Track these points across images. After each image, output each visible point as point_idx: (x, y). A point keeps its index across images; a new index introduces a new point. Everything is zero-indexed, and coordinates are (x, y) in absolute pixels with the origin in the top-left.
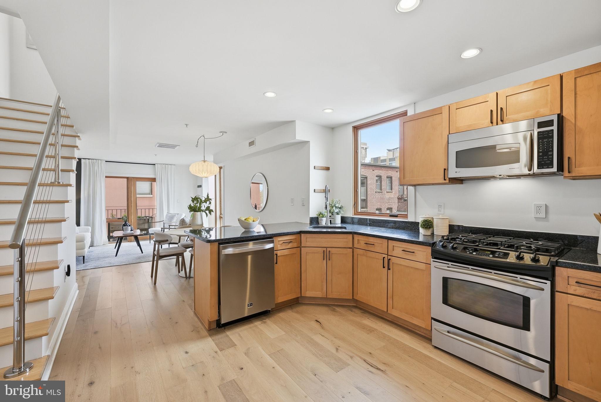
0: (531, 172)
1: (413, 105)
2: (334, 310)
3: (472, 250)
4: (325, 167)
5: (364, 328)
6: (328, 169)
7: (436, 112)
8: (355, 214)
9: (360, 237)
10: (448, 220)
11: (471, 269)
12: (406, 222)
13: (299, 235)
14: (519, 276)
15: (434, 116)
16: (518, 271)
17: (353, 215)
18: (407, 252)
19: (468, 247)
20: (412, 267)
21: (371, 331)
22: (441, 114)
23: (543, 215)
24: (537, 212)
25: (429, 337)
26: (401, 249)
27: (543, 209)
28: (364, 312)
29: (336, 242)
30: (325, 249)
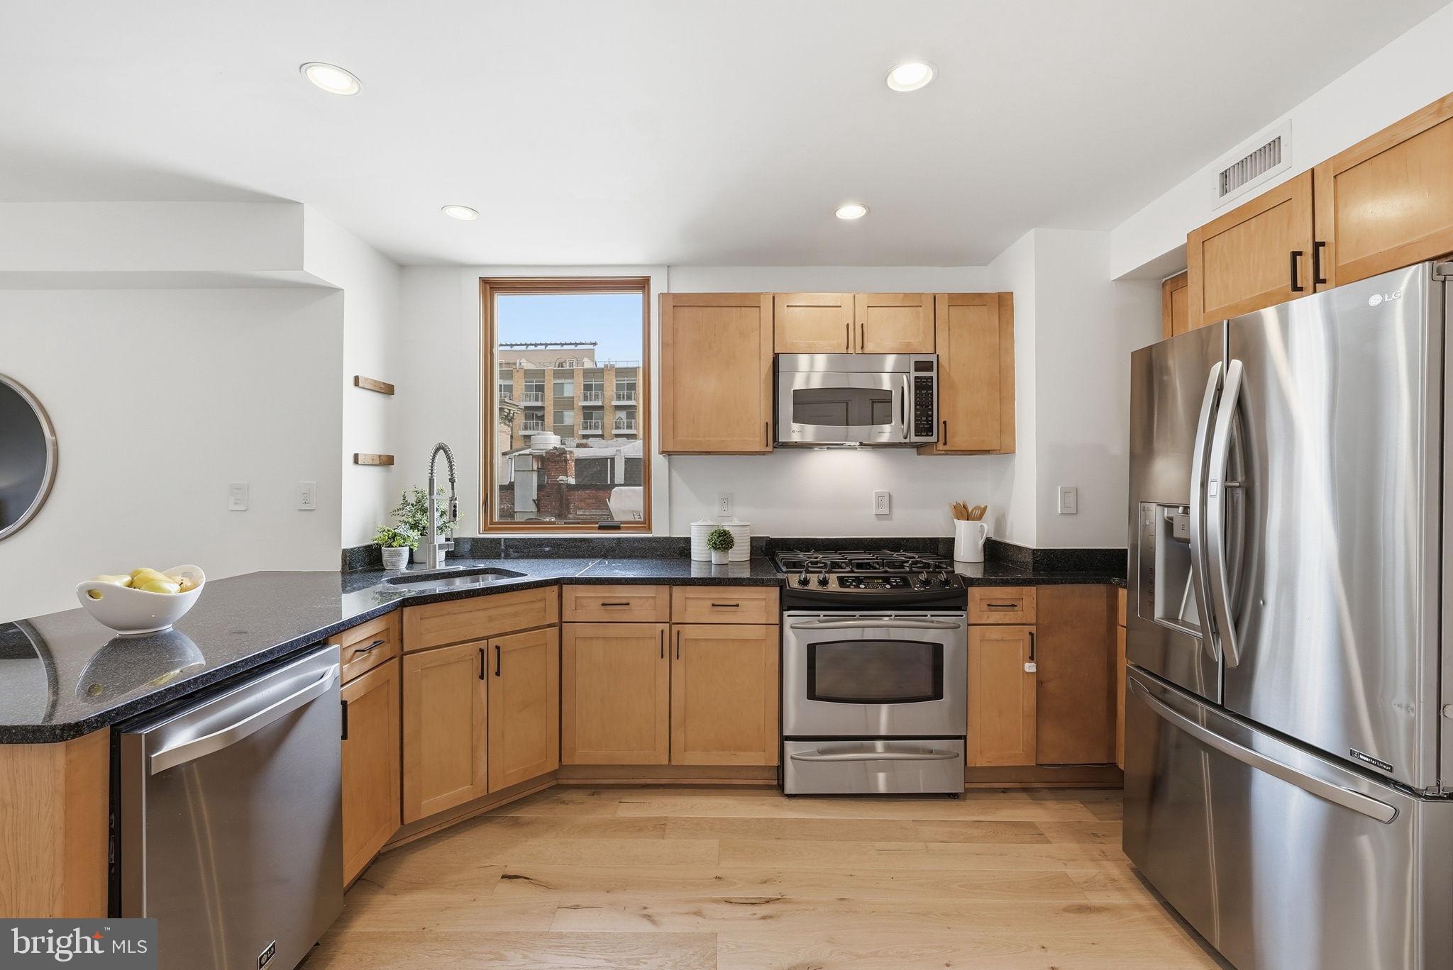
0: (907, 440)
1: (666, 269)
2: (516, 823)
3: (853, 581)
4: (384, 383)
5: (636, 827)
6: (388, 390)
7: (746, 302)
8: (486, 530)
9: (581, 591)
10: (748, 528)
11: (860, 616)
12: (649, 539)
13: (395, 615)
14: (929, 613)
15: (743, 309)
16: (928, 605)
17: (481, 532)
18: (719, 608)
19: (846, 577)
20: (733, 640)
21: (660, 827)
22: (758, 309)
23: (885, 511)
24: (879, 505)
25: (767, 782)
26: (710, 603)
27: (888, 500)
28: (594, 791)
29: (516, 614)
30: (483, 644)
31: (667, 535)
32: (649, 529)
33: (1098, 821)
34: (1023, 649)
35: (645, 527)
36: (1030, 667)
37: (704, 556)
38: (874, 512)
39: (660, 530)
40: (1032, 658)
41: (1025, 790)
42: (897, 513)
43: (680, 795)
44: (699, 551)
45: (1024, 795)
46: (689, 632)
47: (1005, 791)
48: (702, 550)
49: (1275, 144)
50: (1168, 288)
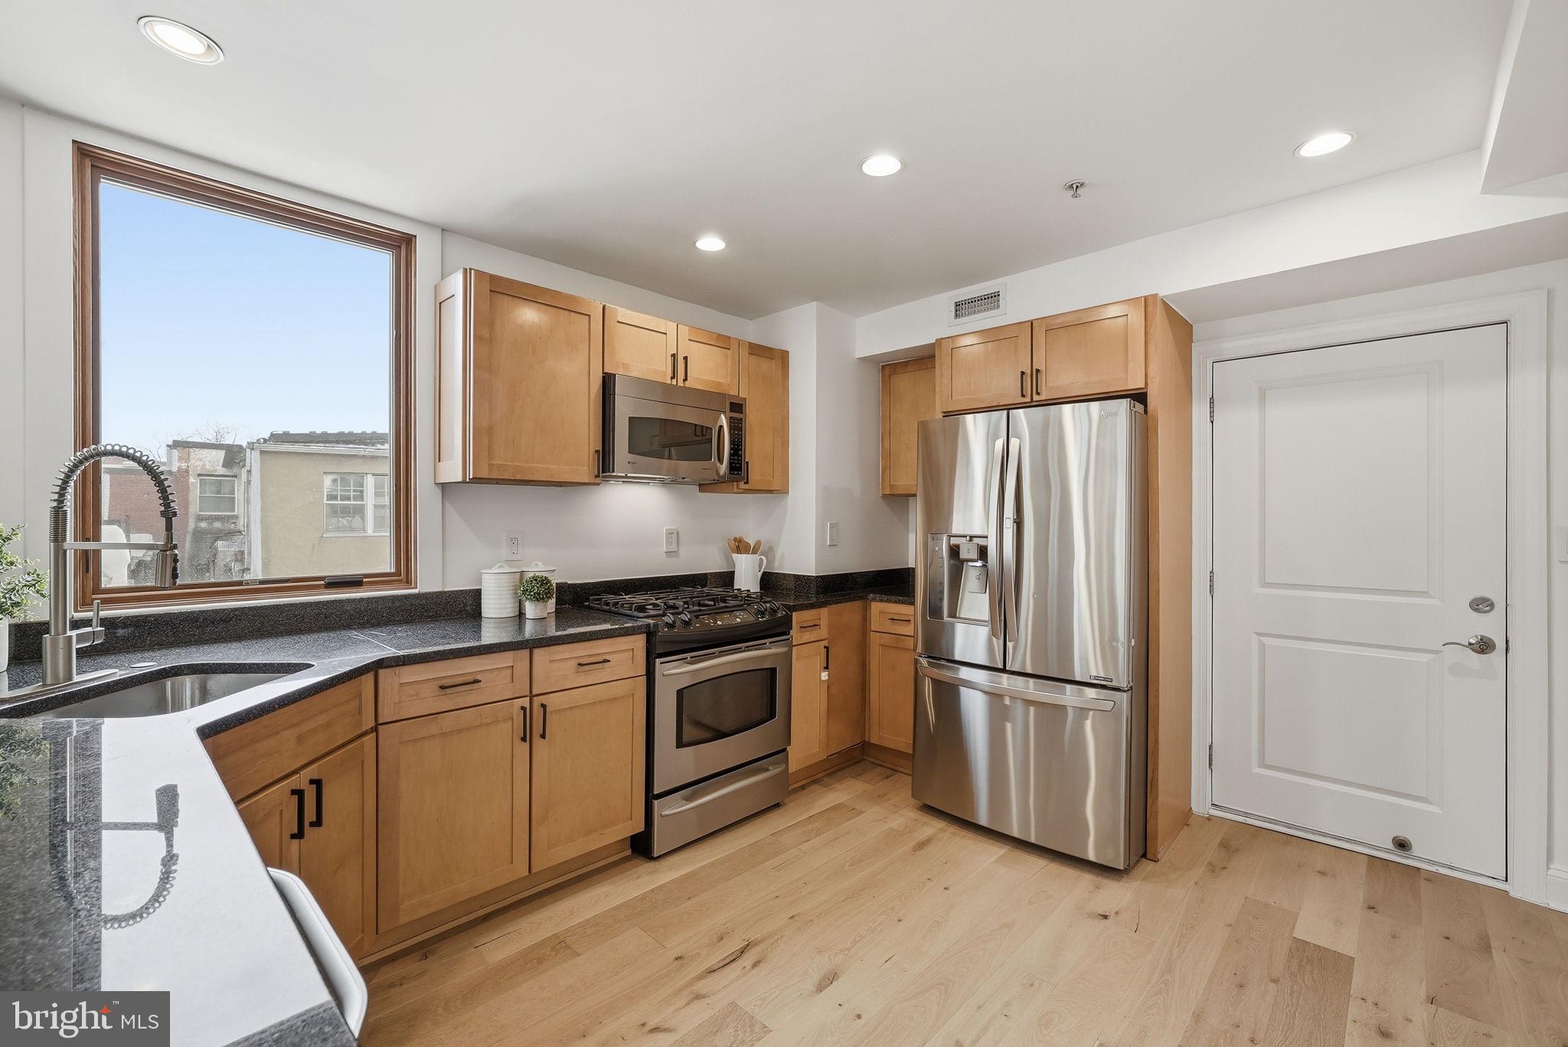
1: (439, 232)
7: (574, 305)
8: (86, 604)
9: (410, 674)
12: (414, 595)
17: (78, 607)
18: (588, 667)
20: (601, 702)
22: (587, 317)
23: (673, 548)
24: (668, 542)
25: (622, 855)
26: (573, 664)
27: (674, 536)
28: (425, 950)
29: (328, 725)
30: (294, 782)
31: (440, 589)
32: (408, 582)
33: (872, 787)
34: (819, 660)
35: (401, 581)
36: (824, 676)
37: (509, 610)
38: (665, 549)
39: (428, 581)
40: (827, 668)
41: (814, 782)
42: (684, 550)
43: (543, 906)
44: (496, 605)
45: (815, 787)
46: (552, 701)
47: (803, 788)
48: (506, 604)
49: (997, 295)
50: (887, 371)
